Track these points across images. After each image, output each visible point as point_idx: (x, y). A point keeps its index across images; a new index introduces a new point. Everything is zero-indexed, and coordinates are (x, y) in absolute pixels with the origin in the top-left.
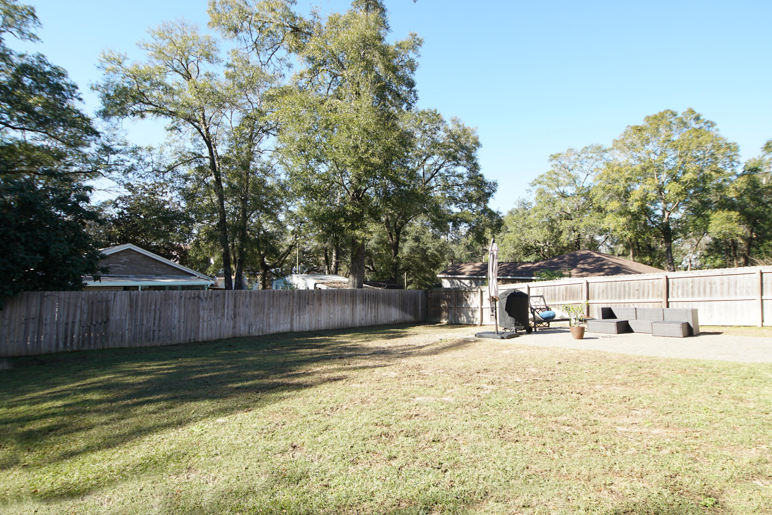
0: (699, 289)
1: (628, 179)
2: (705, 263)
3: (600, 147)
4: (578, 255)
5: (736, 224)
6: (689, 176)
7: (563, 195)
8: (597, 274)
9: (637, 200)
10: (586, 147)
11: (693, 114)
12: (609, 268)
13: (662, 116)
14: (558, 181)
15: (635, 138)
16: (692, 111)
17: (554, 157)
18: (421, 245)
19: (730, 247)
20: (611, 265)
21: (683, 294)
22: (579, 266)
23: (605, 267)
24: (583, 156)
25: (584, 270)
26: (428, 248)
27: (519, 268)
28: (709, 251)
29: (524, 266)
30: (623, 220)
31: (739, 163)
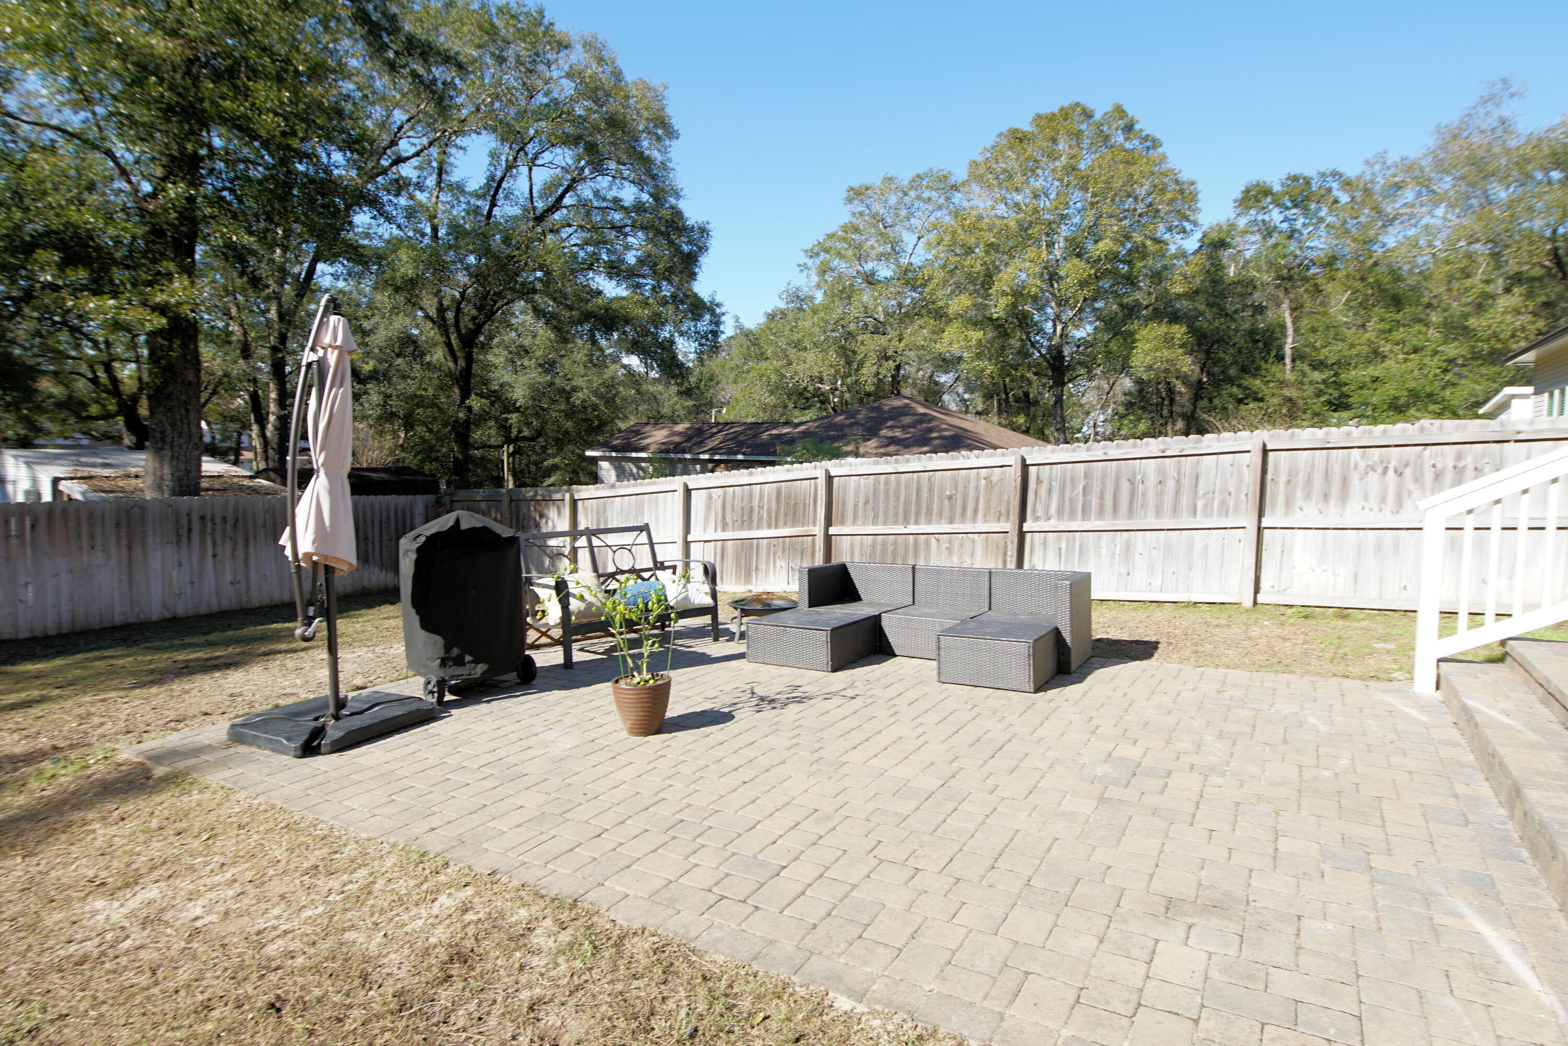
0: (1102, 497)
1: (991, 247)
2: (1119, 429)
3: (945, 177)
4: (886, 408)
5: (1180, 351)
6: (1105, 245)
7: (870, 279)
8: (916, 449)
9: (1004, 294)
10: (918, 176)
11: (1122, 118)
12: (941, 438)
13: (1065, 114)
14: (859, 247)
15: (1011, 161)
16: (1120, 111)
17: (857, 194)
18: (558, 381)
19: (1163, 399)
20: (945, 430)
21: (1060, 512)
22: (884, 432)
23: (934, 435)
24: (912, 194)
25: (893, 441)
26: (575, 389)
27: (765, 436)
28: (1129, 405)
29: (774, 432)
30: (976, 335)
31: (1195, 224)
